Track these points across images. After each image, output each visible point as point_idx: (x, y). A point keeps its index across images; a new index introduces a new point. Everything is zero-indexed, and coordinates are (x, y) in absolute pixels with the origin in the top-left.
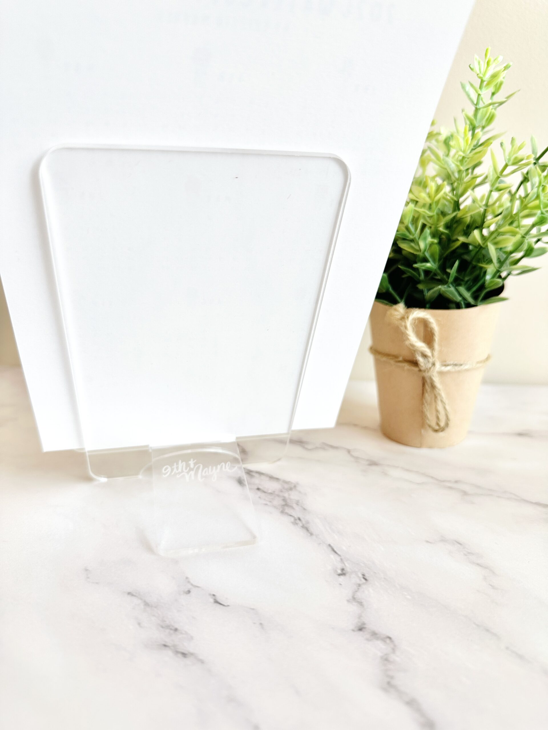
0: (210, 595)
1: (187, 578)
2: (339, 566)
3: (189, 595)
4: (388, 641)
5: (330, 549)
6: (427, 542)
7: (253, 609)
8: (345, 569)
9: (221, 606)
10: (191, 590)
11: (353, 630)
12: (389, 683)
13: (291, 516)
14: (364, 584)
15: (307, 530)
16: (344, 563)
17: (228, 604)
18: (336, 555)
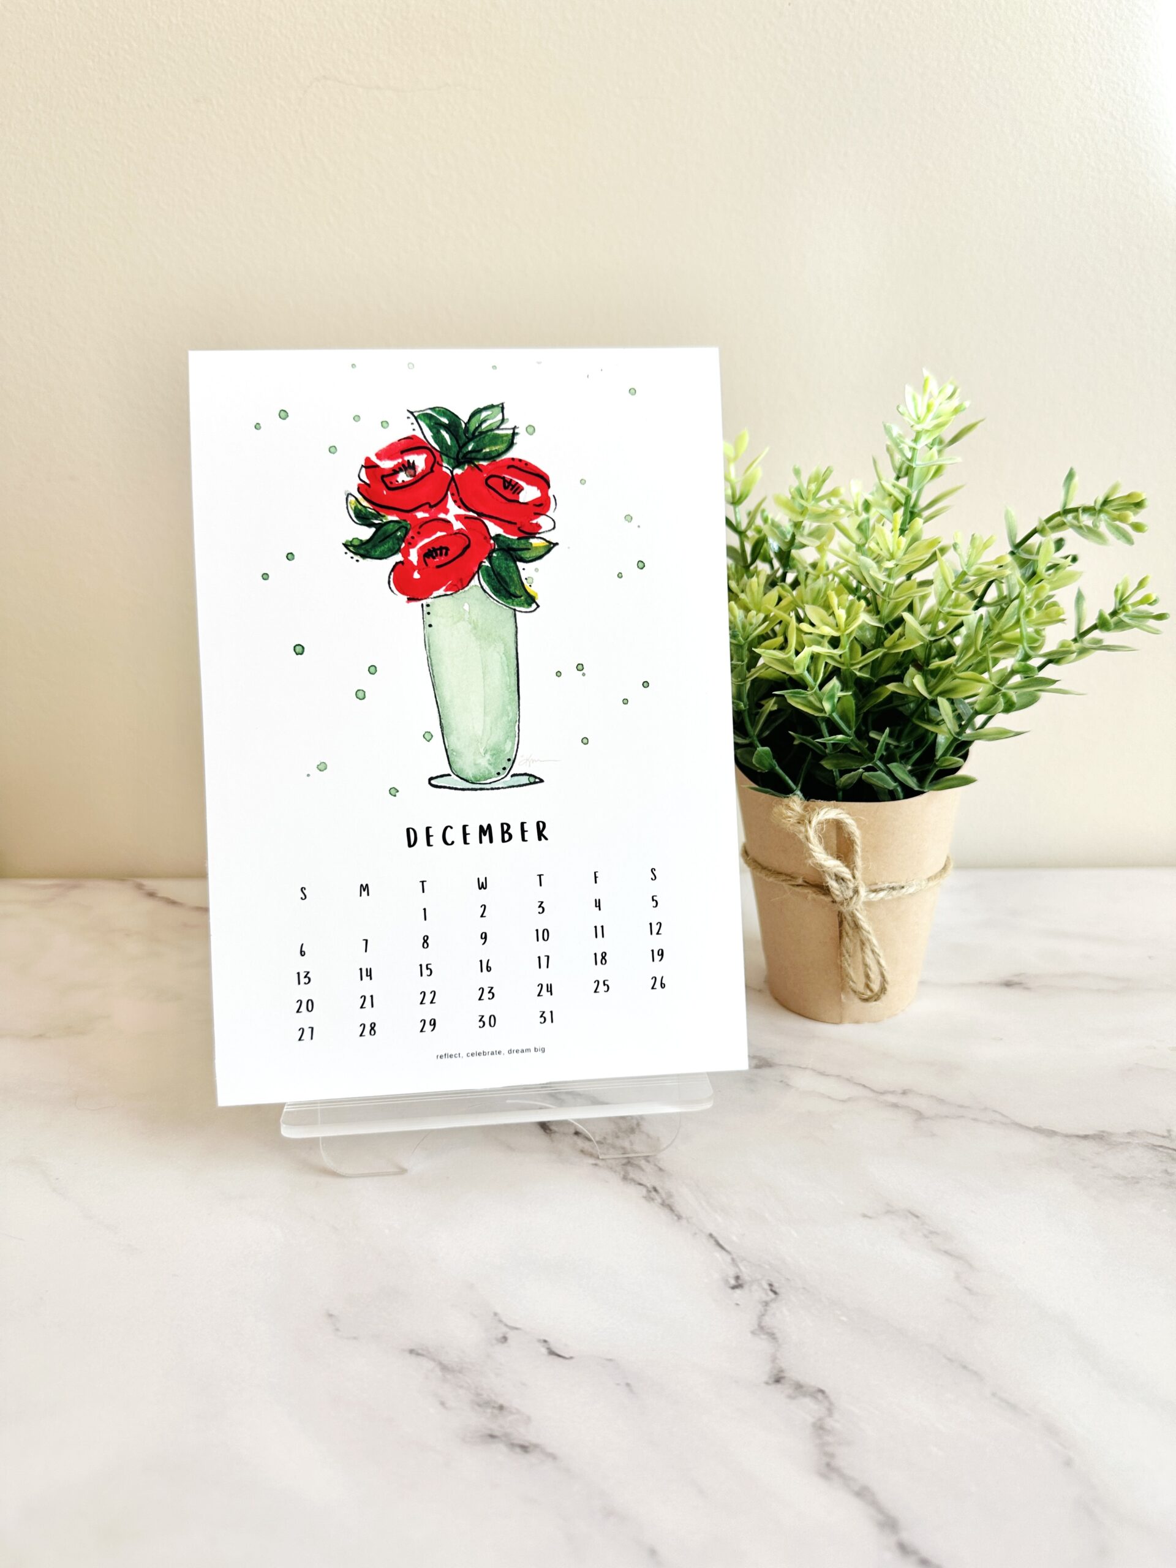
0: (539, 1341)
1: (496, 1314)
2: (732, 1272)
3: (506, 1345)
4: (820, 1396)
5: (712, 1242)
6: (865, 1216)
7: (610, 1360)
8: (741, 1278)
9: (561, 1359)
10: (507, 1336)
12: (828, 1465)
13: (640, 1184)
14: (773, 1300)
15: (671, 1208)
16: (738, 1267)
17: (571, 1355)
18: (724, 1253)
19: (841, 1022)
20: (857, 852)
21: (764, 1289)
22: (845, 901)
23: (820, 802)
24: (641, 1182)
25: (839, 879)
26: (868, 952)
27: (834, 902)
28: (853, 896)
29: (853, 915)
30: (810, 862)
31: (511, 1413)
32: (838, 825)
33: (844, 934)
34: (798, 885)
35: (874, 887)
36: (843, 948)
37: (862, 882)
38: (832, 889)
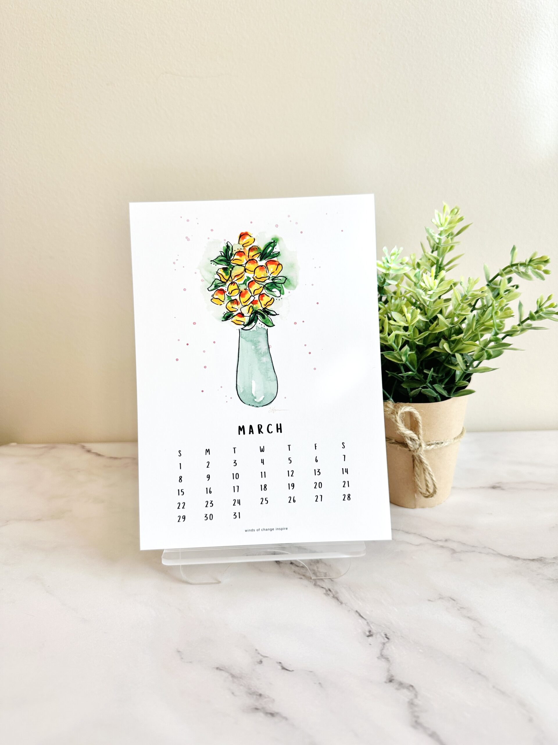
0: (277, 663)
1: (256, 650)
2: (367, 629)
3: (261, 665)
4: (411, 688)
5: (358, 615)
6: (429, 600)
7: (311, 672)
8: (372, 631)
9: (288, 672)
10: (262, 660)
12: (416, 722)
13: (323, 588)
14: (387, 642)
15: (337, 599)
16: (370, 626)
17: (293, 669)
18: (363, 620)
19: (415, 508)
20: (420, 427)
21: (382, 637)
22: (415, 450)
23: (402, 404)
24: (323, 586)
25: (412, 439)
26: (427, 474)
27: (410, 450)
28: (419, 447)
29: (419, 457)
30: (398, 432)
31: (266, 698)
32: (411, 414)
33: (415, 465)
34: (393, 443)
35: (428, 443)
36: (415, 473)
37: (423, 441)
38: (409, 445)
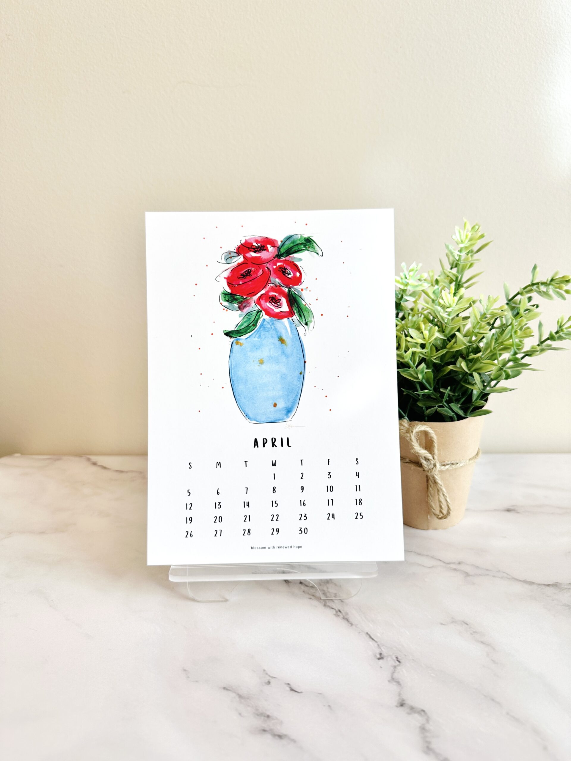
0: (286, 684)
1: (264, 670)
2: (378, 651)
3: (269, 685)
4: (422, 713)
5: (368, 637)
6: (442, 624)
7: (320, 694)
8: (383, 654)
9: (296, 693)
10: (270, 681)
11: (397, 706)
12: (428, 748)
13: (332, 608)
14: (398, 665)
15: (347, 620)
16: (381, 649)
17: (301, 691)
18: (374, 642)
19: (428, 529)
20: (435, 446)
21: (394, 660)
22: (429, 470)
23: (417, 422)
25: (427, 459)
26: (441, 495)
27: (424, 470)
28: (434, 467)
29: (433, 477)
30: (412, 451)
31: (273, 719)
32: (426, 433)
33: (429, 486)
34: (407, 462)
35: (443, 463)
36: (429, 493)
37: (437, 461)
38: (423, 464)
